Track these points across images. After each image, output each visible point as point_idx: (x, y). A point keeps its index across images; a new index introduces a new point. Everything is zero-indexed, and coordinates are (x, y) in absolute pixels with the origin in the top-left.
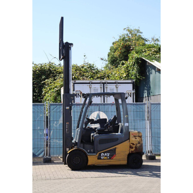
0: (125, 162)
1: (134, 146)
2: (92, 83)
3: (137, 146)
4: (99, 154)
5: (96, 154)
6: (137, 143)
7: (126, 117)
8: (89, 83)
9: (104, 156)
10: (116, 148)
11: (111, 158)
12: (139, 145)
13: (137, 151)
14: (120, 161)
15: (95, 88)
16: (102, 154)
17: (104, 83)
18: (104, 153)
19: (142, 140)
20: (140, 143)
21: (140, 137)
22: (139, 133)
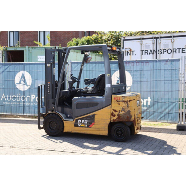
0: (105, 133)
1: (116, 114)
2: (143, 39)
3: (120, 114)
4: (76, 120)
5: (74, 120)
6: (121, 110)
7: (107, 76)
8: (140, 39)
9: (81, 123)
10: (94, 114)
11: (89, 126)
12: (123, 112)
13: (120, 120)
14: (99, 130)
15: (146, 45)
16: (79, 121)
17: (157, 38)
18: (82, 119)
19: (128, 106)
20: (125, 110)
21: (125, 103)
22: (124, 97)
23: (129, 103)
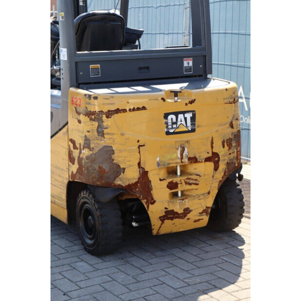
1: (76, 154)
3: (81, 156)
6: (82, 143)
19: (101, 132)
20: (92, 146)
21: (91, 119)
22: (90, 96)
23: (107, 122)
